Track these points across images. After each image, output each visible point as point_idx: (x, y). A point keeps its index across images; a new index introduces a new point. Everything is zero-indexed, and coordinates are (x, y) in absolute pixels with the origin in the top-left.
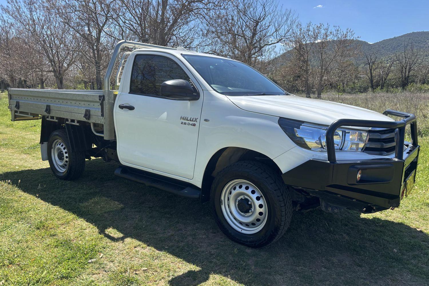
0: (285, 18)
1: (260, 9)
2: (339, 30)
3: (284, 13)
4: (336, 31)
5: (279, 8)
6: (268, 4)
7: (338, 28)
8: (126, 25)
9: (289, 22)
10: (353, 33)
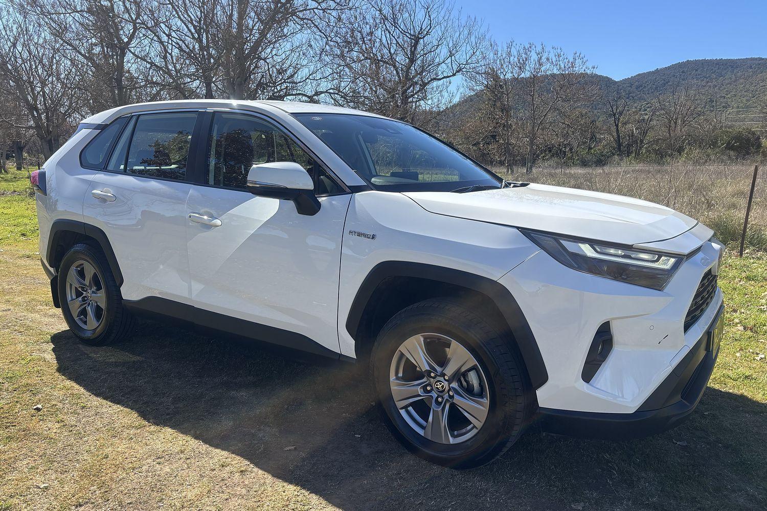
0: (466, 32)
1: (420, 15)
2: (562, 54)
3: (463, 23)
4: (557, 57)
5: (455, 13)
6: (435, 7)
7: (559, 51)
8: (172, 41)
9: (473, 39)
10: (585, 59)
